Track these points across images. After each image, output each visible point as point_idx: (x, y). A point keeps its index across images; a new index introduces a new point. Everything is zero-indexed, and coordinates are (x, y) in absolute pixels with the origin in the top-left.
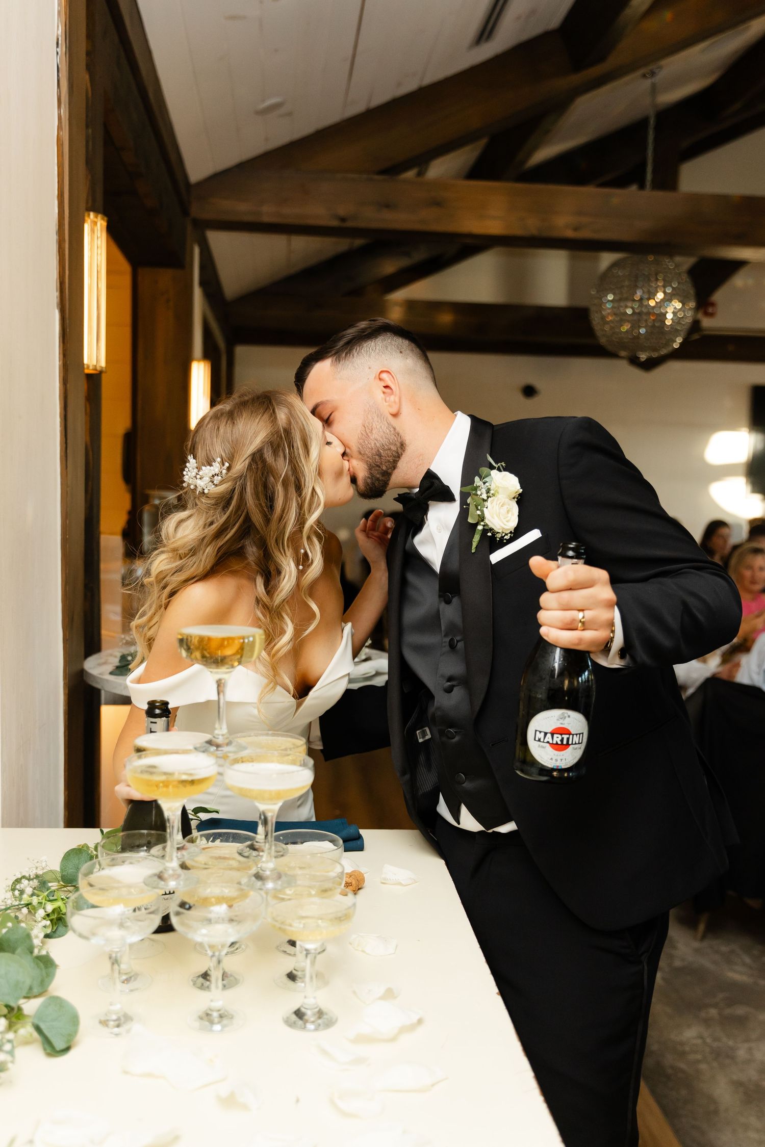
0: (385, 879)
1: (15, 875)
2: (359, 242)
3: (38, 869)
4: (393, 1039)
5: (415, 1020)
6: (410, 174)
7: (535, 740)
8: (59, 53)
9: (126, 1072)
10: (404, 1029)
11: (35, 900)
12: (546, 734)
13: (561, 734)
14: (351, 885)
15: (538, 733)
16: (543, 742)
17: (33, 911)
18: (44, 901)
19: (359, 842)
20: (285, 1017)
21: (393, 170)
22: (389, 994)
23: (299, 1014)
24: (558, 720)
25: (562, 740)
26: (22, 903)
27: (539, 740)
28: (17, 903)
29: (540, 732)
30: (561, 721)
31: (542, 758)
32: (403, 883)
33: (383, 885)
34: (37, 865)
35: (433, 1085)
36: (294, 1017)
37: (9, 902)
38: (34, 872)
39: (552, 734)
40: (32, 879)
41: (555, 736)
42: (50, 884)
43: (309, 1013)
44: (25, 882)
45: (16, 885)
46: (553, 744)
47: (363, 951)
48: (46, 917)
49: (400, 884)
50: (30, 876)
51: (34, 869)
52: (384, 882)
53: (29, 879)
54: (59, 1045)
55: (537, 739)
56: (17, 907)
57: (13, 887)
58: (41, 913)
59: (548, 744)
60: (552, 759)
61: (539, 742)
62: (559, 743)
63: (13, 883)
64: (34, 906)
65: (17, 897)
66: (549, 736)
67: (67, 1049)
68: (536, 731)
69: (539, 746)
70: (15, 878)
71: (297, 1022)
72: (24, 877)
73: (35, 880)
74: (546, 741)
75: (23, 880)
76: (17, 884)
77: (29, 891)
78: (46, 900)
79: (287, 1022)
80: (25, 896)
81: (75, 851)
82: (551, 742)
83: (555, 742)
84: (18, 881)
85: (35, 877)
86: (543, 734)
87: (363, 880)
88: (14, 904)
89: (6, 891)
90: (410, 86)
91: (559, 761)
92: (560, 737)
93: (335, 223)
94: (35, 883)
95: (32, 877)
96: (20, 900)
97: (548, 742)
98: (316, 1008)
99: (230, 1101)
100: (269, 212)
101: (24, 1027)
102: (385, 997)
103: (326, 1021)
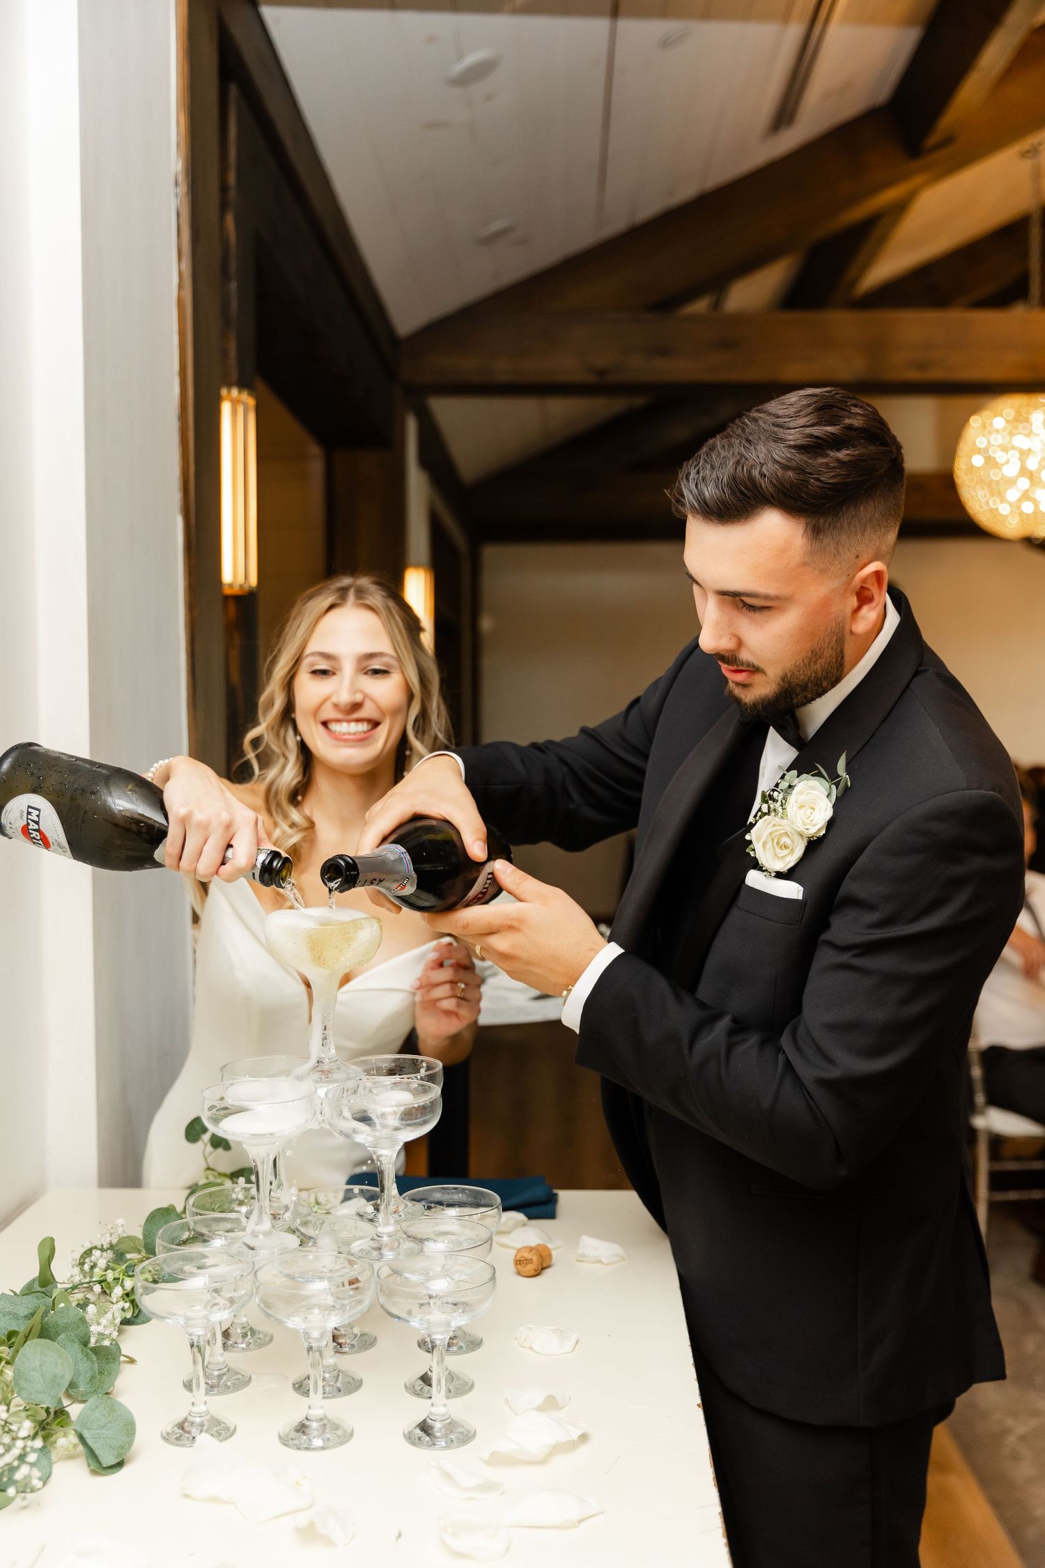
0: (583, 1255)
1: (83, 1246)
2: (639, 401)
3: (113, 1236)
4: (543, 1461)
5: (575, 1434)
6: (700, 306)
9: (186, 1496)
10: (557, 1449)
11: (110, 1276)
14: (532, 1263)
17: (108, 1291)
18: (121, 1276)
19: (548, 1208)
20: (406, 1432)
21: (667, 304)
22: (550, 1404)
23: (425, 1427)
26: (94, 1279)
28: (87, 1280)
32: (604, 1260)
33: (578, 1264)
34: (112, 1231)
35: (580, 1522)
36: (418, 1431)
37: (77, 1279)
38: (108, 1239)
40: (106, 1250)
42: (129, 1256)
43: (438, 1425)
44: (97, 1253)
45: (84, 1259)
47: (531, 1348)
48: (125, 1297)
49: (600, 1262)
50: (102, 1245)
51: (108, 1235)
52: (580, 1259)
53: (102, 1250)
54: (108, 1459)
56: (86, 1285)
57: (81, 1261)
58: (118, 1291)
63: (82, 1256)
64: (109, 1283)
65: (86, 1273)
67: (120, 1464)
70: (83, 1250)
71: (422, 1439)
72: (95, 1248)
73: (109, 1251)
75: (94, 1251)
76: (86, 1258)
77: (102, 1263)
78: (123, 1275)
79: (409, 1437)
80: (98, 1272)
81: (161, 1212)
84: (88, 1253)
85: (109, 1246)
87: (550, 1256)
88: (83, 1281)
89: (73, 1267)
90: (687, 192)
93: (590, 378)
94: (110, 1254)
95: (105, 1247)
96: (91, 1277)
98: (449, 1418)
99: (309, 1534)
100: (503, 369)
101: (65, 1435)
102: (543, 1408)
103: (460, 1435)
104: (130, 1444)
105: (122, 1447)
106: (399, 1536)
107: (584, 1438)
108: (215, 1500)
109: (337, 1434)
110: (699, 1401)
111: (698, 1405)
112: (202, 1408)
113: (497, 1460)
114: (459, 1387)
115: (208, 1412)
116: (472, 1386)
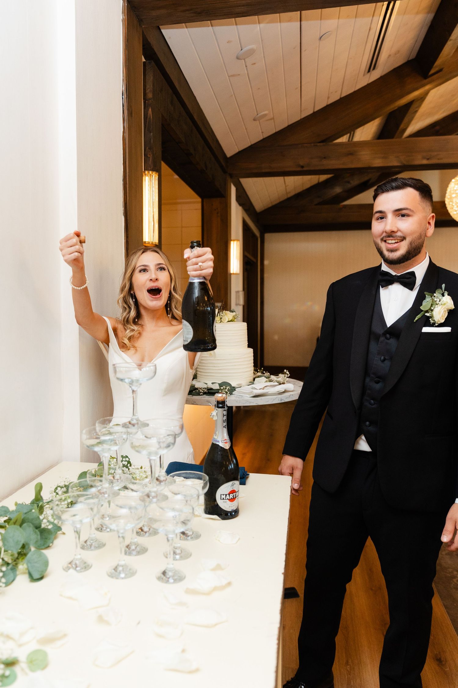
3: (66, 482)
4: (208, 594)
5: (224, 582)
7: (221, 499)
8: (124, 98)
9: (61, 595)
10: (215, 589)
12: (226, 495)
13: (233, 493)
15: (222, 495)
16: (225, 499)
19: (243, 480)
21: (327, 140)
22: (218, 568)
23: (165, 573)
24: (231, 487)
25: (233, 496)
27: (223, 499)
29: (223, 495)
30: (232, 487)
31: (225, 507)
34: (65, 480)
35: (216, 624)
36: (161, 575)
37: (51, 498)
39: (229, 494)
40: (63, 487)
41: (230, 495)
43: (170, 572)
44: (59, 488)
46: (230, 499)
51: (64, 482)
54: (36, 576)
55: (222, 499)
59: (228, 500)
60: (230, 507)
61: (223, 500)
62: (232, 498)
66: (228, 496)
68: (221, 495)
69: (224, 502)
72: (59, 486)
73: (64, 488)
74: (226, 499)
76: (56, 490)
77: (61, 493)
78: (68, 497)
80: (58, 496)
81: (84, 473)
82: (229, 498)
83: (230, 498)
84: (56, 488)
86: (225, 496)
89: (50, 494)
90: (335, 97)
91: (233, 506)
92: (232, 495)
93: (298, 168)
97: (228, 499)
98: (174, 570)
99: (100, 619)
101: (23, 565)
102: (214, 570)
103: (179, 578)
104: (46, 570)
105: (42, 571)
106: (139, 623)
107: (229, 584)
108: (70, 598)
109: (130, 573)
110: (283, 571)
111: (283, 573)
112: (79, 557)
113: (189, 591)
114: (185, 555)
115: (81, 559)
116: (191, 555)
